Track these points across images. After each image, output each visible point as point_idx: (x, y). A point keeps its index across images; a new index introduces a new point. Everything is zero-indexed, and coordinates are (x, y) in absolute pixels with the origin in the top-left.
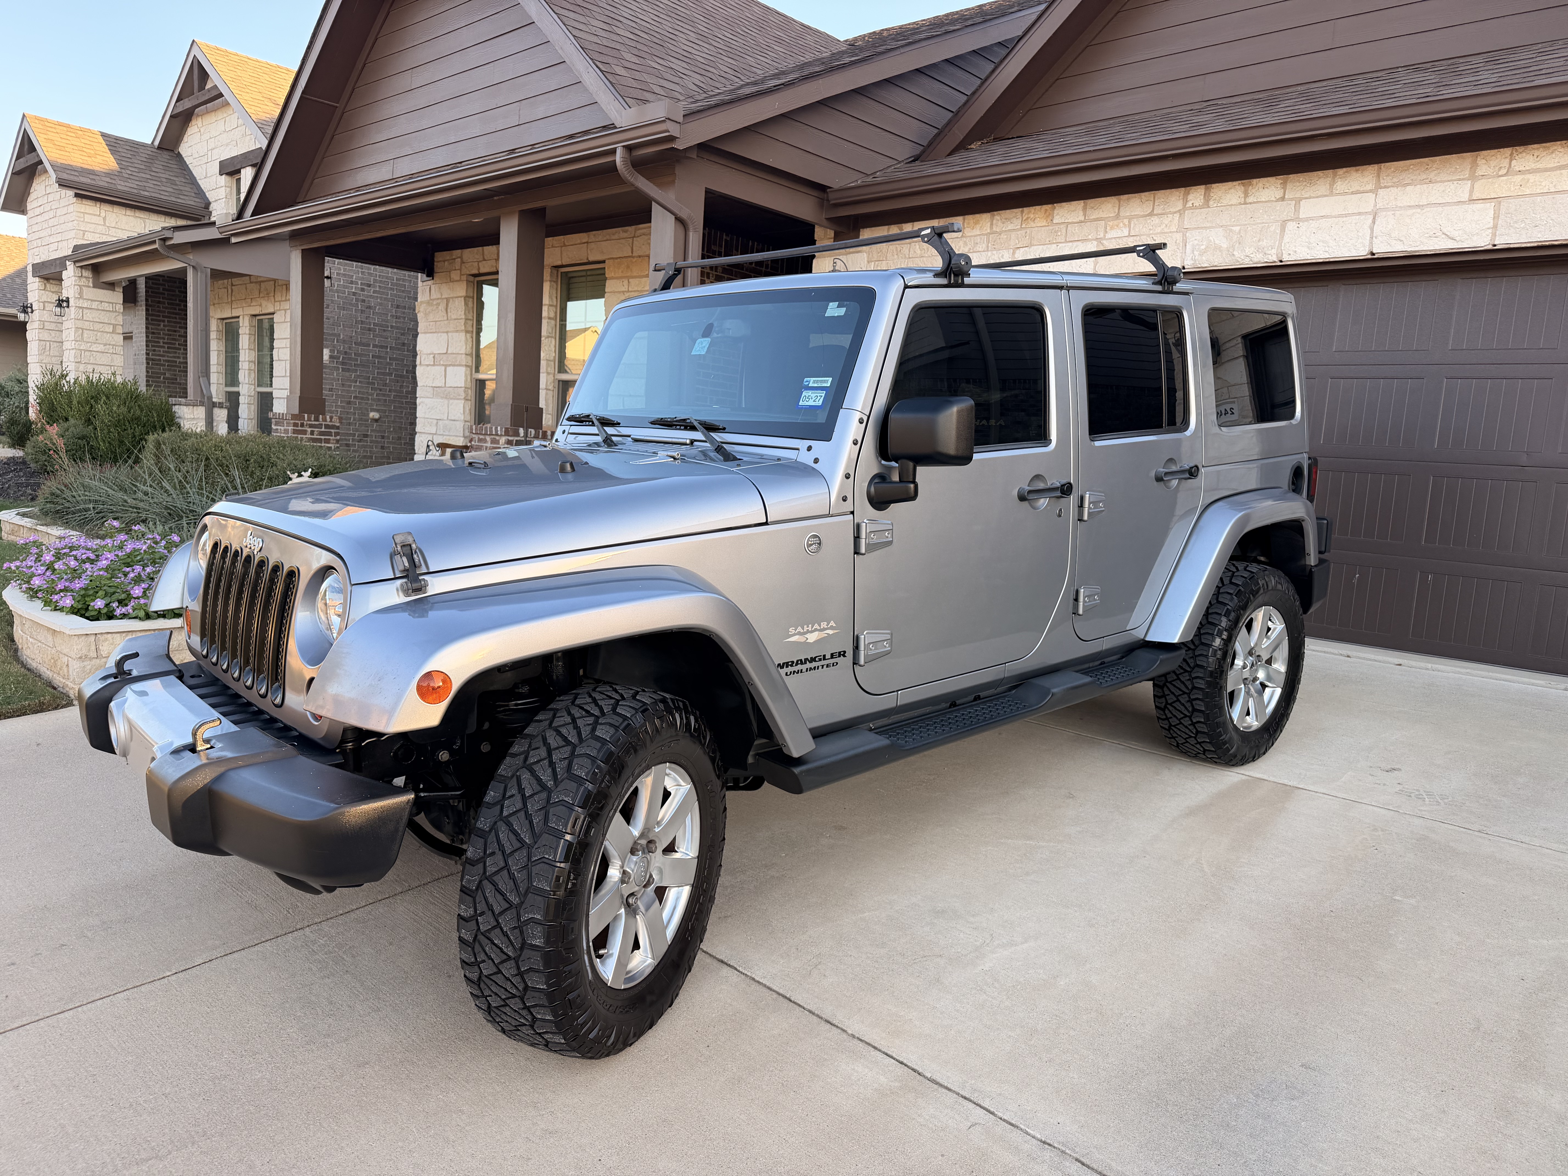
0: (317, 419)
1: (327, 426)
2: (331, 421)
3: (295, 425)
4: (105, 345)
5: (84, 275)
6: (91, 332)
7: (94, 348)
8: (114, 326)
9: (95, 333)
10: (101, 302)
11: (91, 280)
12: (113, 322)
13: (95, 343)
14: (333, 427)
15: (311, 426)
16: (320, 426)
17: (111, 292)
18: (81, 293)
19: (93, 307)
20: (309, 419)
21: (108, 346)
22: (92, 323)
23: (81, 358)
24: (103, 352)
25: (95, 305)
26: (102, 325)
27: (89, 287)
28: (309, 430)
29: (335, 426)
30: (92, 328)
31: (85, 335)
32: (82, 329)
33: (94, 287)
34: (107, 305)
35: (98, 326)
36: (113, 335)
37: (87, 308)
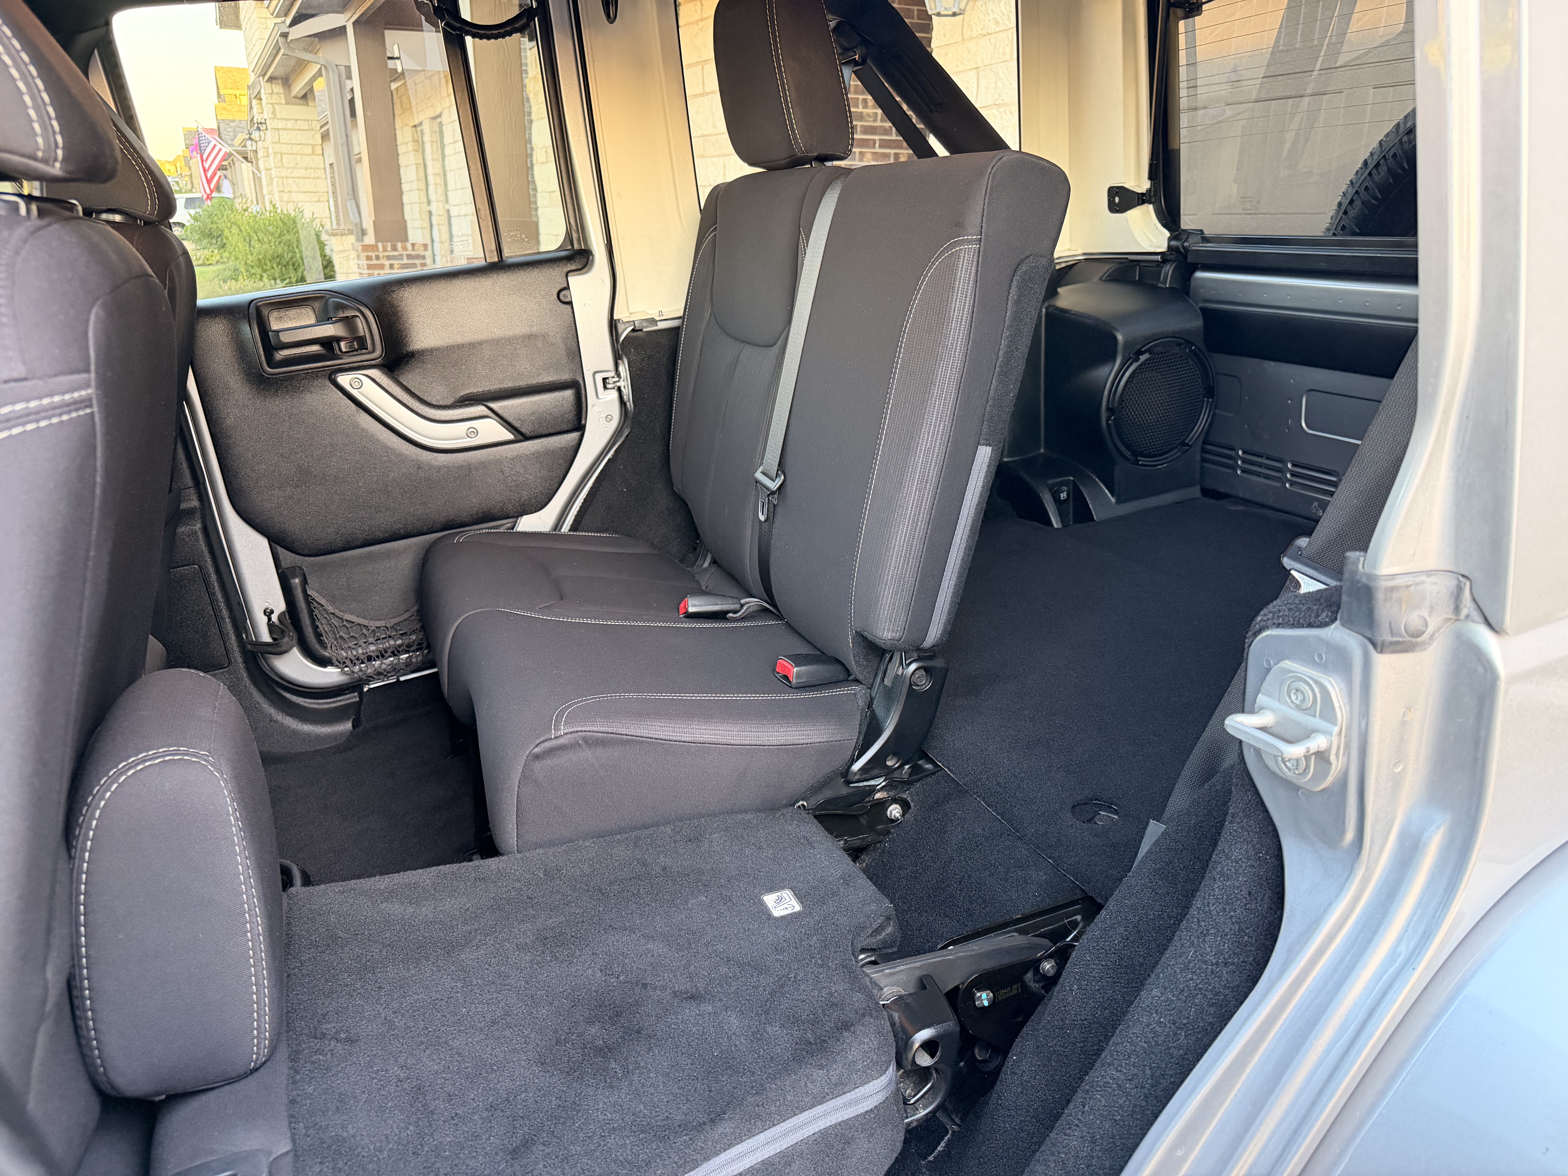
0: (394, 249)
1: (409, 257)
2: (413, 249)
3: (369, 258)
4: (306, 169)
5: (275, 91)
6: (291, 156)
7: (296, 173)
8: (313, 146)
9: (295, 156)
10: (296, 120)
11: (282, 96)
12: (311, 142)
13: (296, 168)
14: (418, 257)
15: (389, 258)
16: (400, 257)
17: (304, 107)
18: (274, 112)
19: (288, 127)
20: (385, 250)
21: (309, 171)
22: (290, 146)
23: (284, 187)
24: (305, 178)
25: (290, 124)
26: (300, 147)
27: (281, 104)
28: (387, 263)
29: (419, 255)
30: (290, 152)
31: (284, 160)
32: (281, 154)
33: (286, 104)
34: (302, 123)
35: (296, 149)
36: (313, 157)
37: (282, 129)
